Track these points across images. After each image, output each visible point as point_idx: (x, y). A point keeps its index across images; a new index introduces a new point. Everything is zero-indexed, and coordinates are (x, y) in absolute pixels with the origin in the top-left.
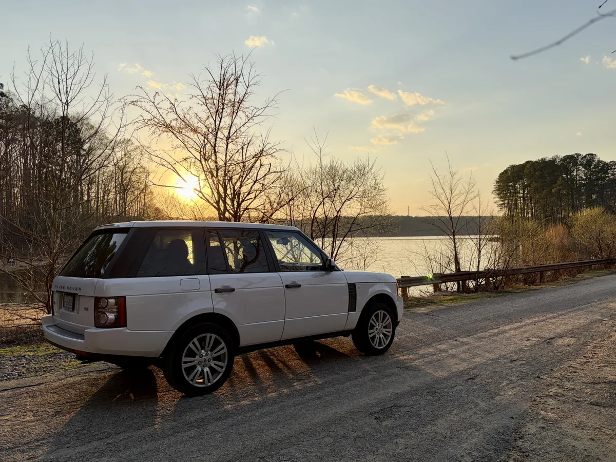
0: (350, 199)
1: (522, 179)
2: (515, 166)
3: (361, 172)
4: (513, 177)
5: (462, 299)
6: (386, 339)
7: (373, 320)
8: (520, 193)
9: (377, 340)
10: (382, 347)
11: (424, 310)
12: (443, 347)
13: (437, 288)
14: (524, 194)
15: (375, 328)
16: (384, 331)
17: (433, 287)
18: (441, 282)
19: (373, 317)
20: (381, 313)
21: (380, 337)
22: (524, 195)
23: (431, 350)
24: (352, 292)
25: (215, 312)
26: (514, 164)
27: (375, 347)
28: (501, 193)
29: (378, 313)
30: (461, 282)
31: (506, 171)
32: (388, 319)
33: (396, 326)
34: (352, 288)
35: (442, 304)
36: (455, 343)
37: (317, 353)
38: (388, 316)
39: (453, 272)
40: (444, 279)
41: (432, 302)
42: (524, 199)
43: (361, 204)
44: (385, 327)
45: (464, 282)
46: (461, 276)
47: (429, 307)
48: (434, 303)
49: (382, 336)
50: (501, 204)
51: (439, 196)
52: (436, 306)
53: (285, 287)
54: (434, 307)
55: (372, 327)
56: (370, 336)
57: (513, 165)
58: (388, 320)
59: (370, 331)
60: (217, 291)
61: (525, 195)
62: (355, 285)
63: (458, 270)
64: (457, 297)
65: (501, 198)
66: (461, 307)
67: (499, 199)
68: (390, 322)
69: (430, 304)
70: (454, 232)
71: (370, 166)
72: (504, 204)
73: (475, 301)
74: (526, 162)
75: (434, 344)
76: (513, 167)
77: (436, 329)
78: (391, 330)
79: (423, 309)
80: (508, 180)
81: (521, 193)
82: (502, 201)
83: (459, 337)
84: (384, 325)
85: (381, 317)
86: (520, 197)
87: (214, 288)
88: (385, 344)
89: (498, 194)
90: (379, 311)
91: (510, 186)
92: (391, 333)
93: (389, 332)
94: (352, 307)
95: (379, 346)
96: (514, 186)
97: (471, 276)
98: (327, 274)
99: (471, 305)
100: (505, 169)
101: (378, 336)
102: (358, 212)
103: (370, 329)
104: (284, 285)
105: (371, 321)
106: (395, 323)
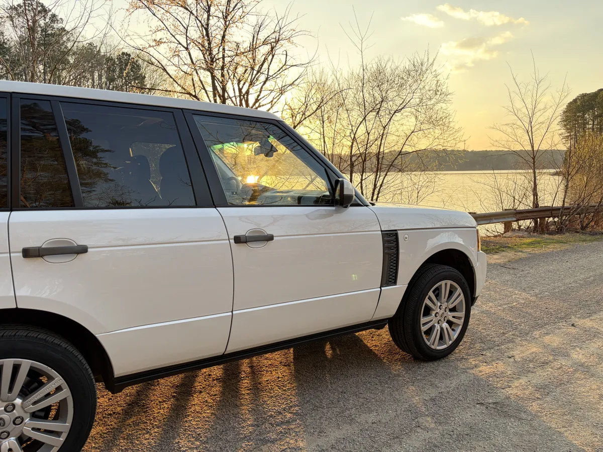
0: (401, 109)
1: (593, 108)
2: (585, 95)
3: (417, 72)
4: (583, 106)
5: (547, 244)
6: (453, 330)
7: (430, 299)
8: (589, 125)
9: (436, 334)
10: (445, 346)
11: (498, 259)
12: (554, 340)
13: (508, 227)
14: (593, 124)
15: (433, 313)
16: (450, 316)
17: (504, 226)
18: (515, 219)
19: (431, 294)
20: (446, 284)
21: (442, 329)
22: (593, 126)
23: (534, 350)
24: (389, 248)
25: (19, 307)
26: (584, 92)
27: (433, 347)
28: (567, 124)
29: (441, 285)
30: (538, 219)
31: (575, 101)
32: (460, 295)
33: (472, 304)
34: (391, 240)
35: (520, 249)
36: (573, 330)
37: (328, 347)
38: (459, 290)
39: (530, 208)
40: (519, 216)
41: (506, 247)
42: (593, 129)
43: (416, 118)
44: (453, 310)
45: (542, 218)
46: (538, 213)
47: (504, 254)
48: (509, 247)
49: (445, 325)
50: (567, 136)
51: (516, 112)
52: (513, 252)
53: (232, 241)
54: (510, 255)
55: (428, 311)
56: (424, 329)
57: (583, 94)
58: (459, 297)
59: (423, 320)
60: (28, 253)
61: (595, 127)
62: (397, 235)
63: (536, 204)
64: (538, 239)
65: (568, 129)
66: (551, 254)
67: (564, 131)
68: (462, 300)
69: (504, 249)
70: (534, 157)
71: (431, 61)
72: (570, 135)
73: (567, 246)
74: (599, 90)
75: (536, 333)
76: (584, 96)
77: (528, 296)
78: (462, 314)
79: (496, 256)
80: (578, 109)
81: (591, 124)
82: (569, 132)
83: (575, 316)
84: (451, 306)
85: (444, 293)
86: (589, 129)
87: (19, 246)
88: (450, 339)
89: (565, 126)
90: (443, 283)
91: (579, 116)
92: (462, 320)
93: (459, 318)
94: (390, 276)
95: (440, 344)
96: (583, 117)
97: (553, 212)
98: (337, 212)
99: (564, 252)
100: (575, 98)
101: (438, 327)
102: (412, 129)
103: (424, 315)
104: (232, 237)
105: (427, 301)
106: (471, 299)
